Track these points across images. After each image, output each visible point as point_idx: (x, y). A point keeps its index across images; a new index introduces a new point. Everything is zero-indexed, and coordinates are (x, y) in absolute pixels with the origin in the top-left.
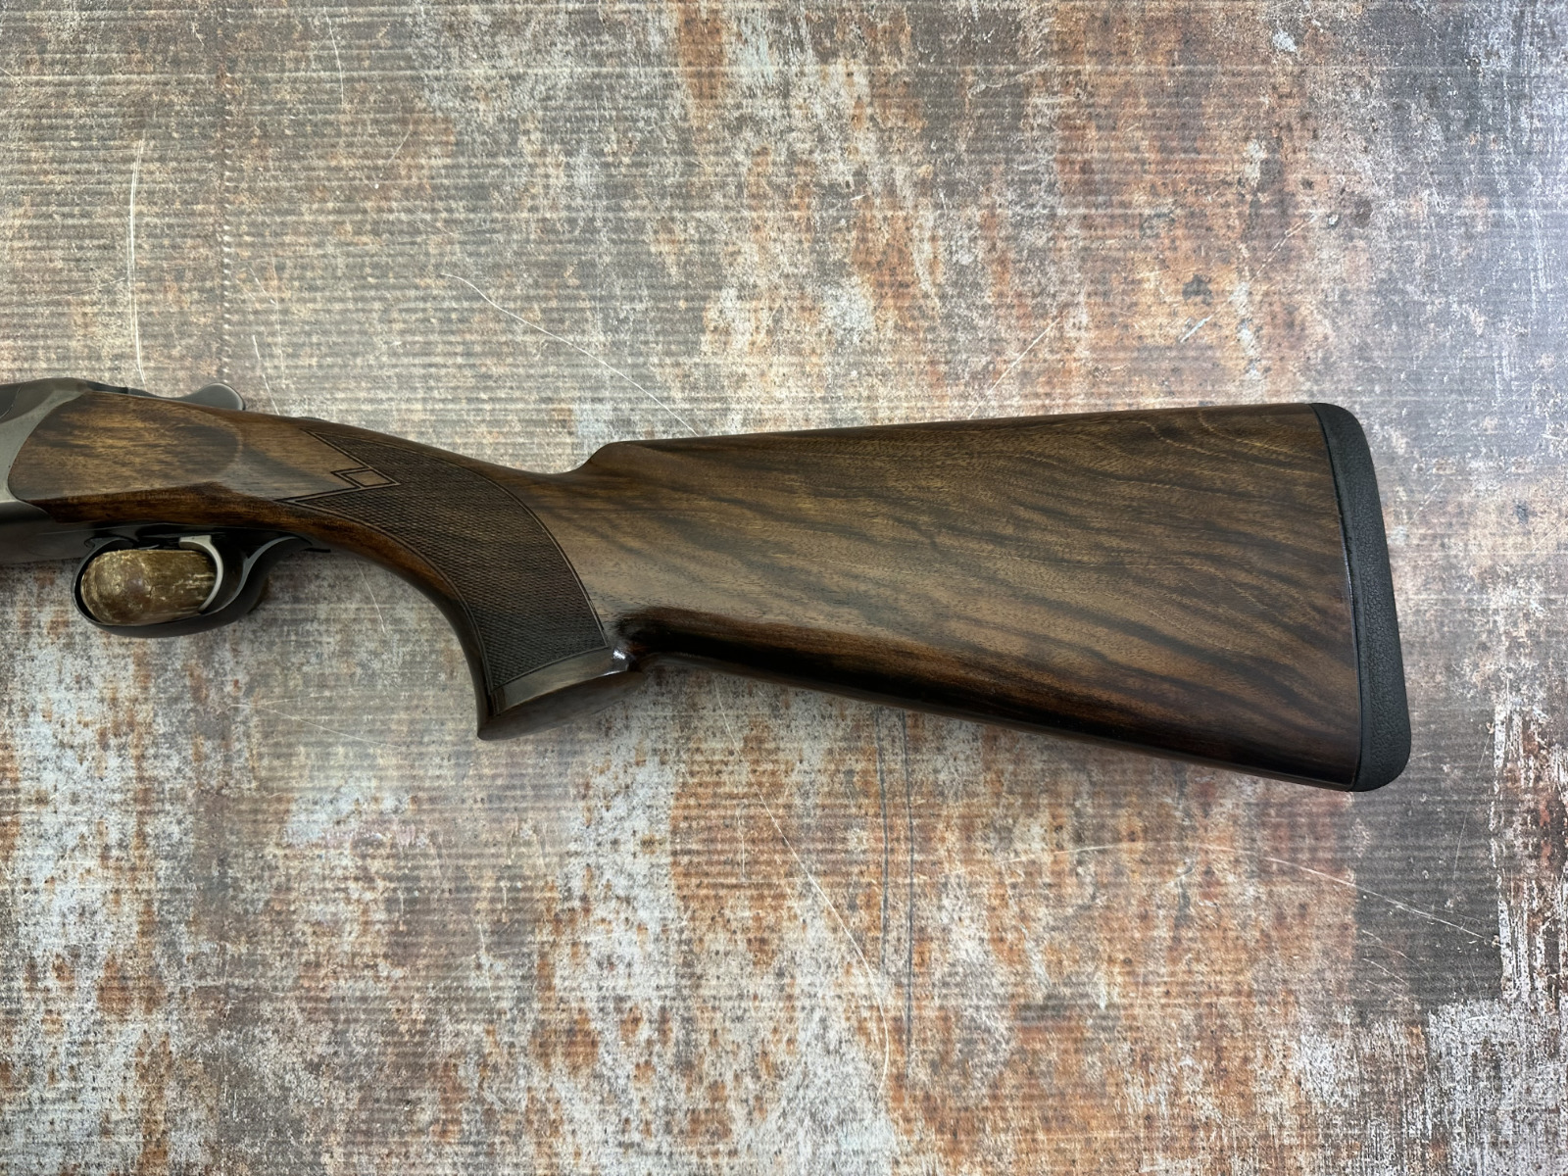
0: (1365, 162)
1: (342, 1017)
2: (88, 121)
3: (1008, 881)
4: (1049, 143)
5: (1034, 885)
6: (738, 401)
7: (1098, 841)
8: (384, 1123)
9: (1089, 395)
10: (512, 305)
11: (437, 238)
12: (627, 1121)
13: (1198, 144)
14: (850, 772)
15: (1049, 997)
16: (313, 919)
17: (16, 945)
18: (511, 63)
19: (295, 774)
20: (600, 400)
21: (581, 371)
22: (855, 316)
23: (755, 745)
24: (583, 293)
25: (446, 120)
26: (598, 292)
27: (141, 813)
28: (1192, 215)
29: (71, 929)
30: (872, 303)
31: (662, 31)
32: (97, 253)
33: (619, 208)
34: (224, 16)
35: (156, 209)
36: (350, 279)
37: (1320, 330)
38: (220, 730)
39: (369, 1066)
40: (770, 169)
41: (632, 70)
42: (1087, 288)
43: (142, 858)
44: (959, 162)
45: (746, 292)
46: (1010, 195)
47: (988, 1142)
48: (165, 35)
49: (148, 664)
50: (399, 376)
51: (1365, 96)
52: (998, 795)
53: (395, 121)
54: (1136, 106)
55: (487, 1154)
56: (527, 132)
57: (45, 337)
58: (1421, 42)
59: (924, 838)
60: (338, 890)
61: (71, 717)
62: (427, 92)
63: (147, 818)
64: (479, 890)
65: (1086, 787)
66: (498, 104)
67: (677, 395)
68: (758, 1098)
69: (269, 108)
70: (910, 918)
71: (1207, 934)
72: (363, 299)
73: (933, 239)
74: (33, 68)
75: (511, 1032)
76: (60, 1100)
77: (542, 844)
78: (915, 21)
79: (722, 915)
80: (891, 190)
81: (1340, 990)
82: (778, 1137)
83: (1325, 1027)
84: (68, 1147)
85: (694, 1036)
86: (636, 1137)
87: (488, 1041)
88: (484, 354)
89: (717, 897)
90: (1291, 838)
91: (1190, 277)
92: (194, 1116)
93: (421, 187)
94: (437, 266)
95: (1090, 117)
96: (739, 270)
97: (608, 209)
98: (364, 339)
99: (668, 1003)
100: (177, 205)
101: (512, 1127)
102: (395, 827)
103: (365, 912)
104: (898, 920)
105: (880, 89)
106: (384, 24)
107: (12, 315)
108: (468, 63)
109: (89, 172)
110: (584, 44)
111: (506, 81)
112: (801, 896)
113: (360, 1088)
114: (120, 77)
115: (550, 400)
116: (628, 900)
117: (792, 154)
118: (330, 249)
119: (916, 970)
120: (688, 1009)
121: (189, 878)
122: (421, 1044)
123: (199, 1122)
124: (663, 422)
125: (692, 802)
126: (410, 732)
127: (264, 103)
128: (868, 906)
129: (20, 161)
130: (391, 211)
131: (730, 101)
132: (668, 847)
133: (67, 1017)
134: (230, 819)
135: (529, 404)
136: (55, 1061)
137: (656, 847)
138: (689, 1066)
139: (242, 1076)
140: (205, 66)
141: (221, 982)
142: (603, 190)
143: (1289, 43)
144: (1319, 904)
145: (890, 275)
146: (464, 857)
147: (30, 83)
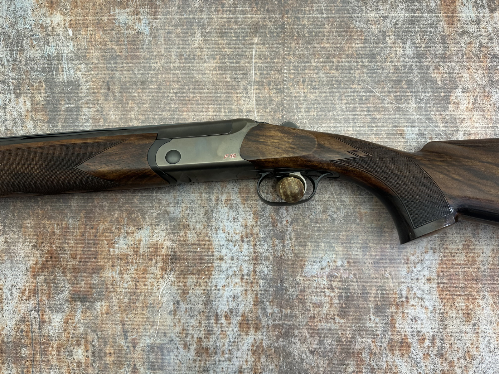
1: (322, 335)
2: (238, 31)
6: (462, 127)
8: (336, 372)
10: (384, 94)
11: (358, 72)
12: (420, 373)
16: (313, 302)
17: (212, 308)
18: (383, 12)
19: (307, 252)
20: (414, 127)
21: (407, 117)
23: (467, 247)
24: (408, 90)
25: (361, 31)
26: (413, 90)
27: (254, 264)
29: (230, 303)
31: (435, 2)
32: (241, 76)
33: (421, 62)
35: (261, 61)
36: (328, 85)
38: (281, 237)
39: (331, 352)
40: (473, 49)
41: (425, 15)
43: (254, 279)
45: (465, 90)
48: (264, 2)
49: (257, 214)
50: (344, 118)
53: (343, 31)
56: (389, 36)
57: (224, 104)
60: (322, 292)
61: (231, 231)
62: (354, 21)
63: (256, 266)
66: (379, 26)
67: (441, 125)
68: (465, 366)
69: (300, 26)
72: (332, 92)
74: (220, 13)
75: (381, 342)
76: (225, 361)
77: (392, 279)
79: (454, 305)
85: (444, 345)
87: (372, 344)
88: (374, 111)
89: (452, 298)
92: (271, 368)
93: (352, 54)
94: (358, 81)
97: (417, 62)
98: (333, 106)
99: (435, 334)
100: (269, 60)
102: (341, 271)
103: (331, 300)
107: (213, 97)
108: (368, 12)
109: (239, 48)
111: (382, 18)
112: (482, 299)
113: (328, 360)
114: (249, 16)
115: (396, 126)
116: (422, 299)
117: (481, 44)
118: (321, 75)
120: (442, 336)
121: (270, 286)
122: (349, 345)
123: (272, 369)
124: (436, 134)
125: (444, 266)
126: (347, 239)
127: (298, 25)
129: (215, 44)
130: (342, 62)
131: (459, 26)
132: (436, 281)
133: (228, 333)
134: (284, 267)
135: (389, 128)
136: (224, 348)
137: (432, 281)
138: (442, 355)
139: (287, 354)
140: (278, 12)
141: (281, 322)
142: (415, 56)
146: (365, 282)
147: (219, 18)
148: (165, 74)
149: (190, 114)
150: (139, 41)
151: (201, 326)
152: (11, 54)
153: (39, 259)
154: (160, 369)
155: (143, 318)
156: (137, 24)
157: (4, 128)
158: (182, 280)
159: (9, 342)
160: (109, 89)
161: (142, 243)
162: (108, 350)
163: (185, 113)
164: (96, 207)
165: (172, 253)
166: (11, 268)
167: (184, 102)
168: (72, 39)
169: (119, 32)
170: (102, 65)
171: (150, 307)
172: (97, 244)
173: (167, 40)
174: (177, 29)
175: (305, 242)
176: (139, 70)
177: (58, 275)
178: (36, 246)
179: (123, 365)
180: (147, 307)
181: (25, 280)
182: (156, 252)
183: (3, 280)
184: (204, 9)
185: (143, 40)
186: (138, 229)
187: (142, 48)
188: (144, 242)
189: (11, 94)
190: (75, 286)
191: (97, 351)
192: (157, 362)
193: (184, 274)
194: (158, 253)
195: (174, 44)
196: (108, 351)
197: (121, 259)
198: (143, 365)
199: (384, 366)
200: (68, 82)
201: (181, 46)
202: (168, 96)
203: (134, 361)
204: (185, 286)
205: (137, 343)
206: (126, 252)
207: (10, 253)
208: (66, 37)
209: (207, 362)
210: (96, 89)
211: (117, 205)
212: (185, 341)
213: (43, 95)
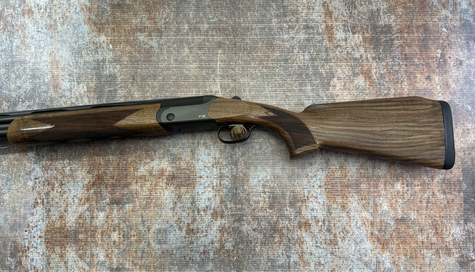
0: (461, 53)
1: (260, 220)
3: (393, 194)
4: (398, 50)
5: (399, 195)
7: (411, 186)
8: (268, 241)
10: (292, 82)
11: (278, 69)
12: (317, 241)
13: (428, 50)
14: (361, 173)
15: (402, 217)
16: (254, 200)
17: (195, 205)
18: (292, 35)
19: (250, 172)
20: (310, 100)
21: (306, 94)
22: (361, 83)
23: (341, 167)
24: (306, 79)
25: (279, 46)
26: (309, 79)
28: (427, 64)
29: (206, 202)
30: (364, 80)
31: (322, 29)
32: (212, 72)
33: (314, 63)
34: (236, 26)
35: (223, 63)
36: (261, 77)
37: (453, 86)
38: (236, 164)
39: (265, 230)
40: (343, 55)
41: (316, 36)
42: (406, 78)
43: (220, 188)
44: (380, 54)
45: (339, 79)
46: (391, 60)
47: (390, 247)
48: (224, 29)
49: (222, 151)
50: (270, 96)
51: (461, 40)
52: (391, 177)
53: (269, 46)
54: (415, 42)
55: (289, 248)
56: (295, 48)
57: (202, 88)
59: (376, 186)
60: (259, 195)
61: (207, 161)
62: (276, 41)
63: (221, 181)
65: (409, 176)
66: (290, 43)
67: (325, 98)
68: (343, 237)
70: (374, 202)
71: (433, 205)
72: (263, 81)
73: (376, 68)
74: (199, 36)
75: (294, 223)
76: (203, 237)
77: (299, 186)
78: (371, 26)
79: (335, 201)
80: (367, 59)
81: (461, 217)
82: (348, 245)
83: (458, 224)
84: (205, 246)
85: (330, 224)
86: (319, 245)
88: (287, 91)
89: (334, 197)
90: (450, 186)
91: (427, 76)
92: (230, 240)
93: (275, 59)
94: (278, 75)
95: (406, 45)
96: (337, 74)
97: (311, 63)
98: (264, 89)
99: (325, 218)
100: (227, 63)
101: (294, 242)
102: (270, 183)
103: (264, 199)
104: (371, 202)
105: (365, 39)
106: (267, 27)
107: (195, 84)
108: (284, 35)
109: (210, 56)
111: (291, 38)
112: (352, 197)
113: (263, 234)
114: (216, 37)
115: (300, 100)
116: (316, 197)
117: (348, 52)
118: (257, 71)
119: (375, 212)
120: (329, 219)
121: (229, 192)
122: (275, 225)
125: (329, 178)
126: (273, 164)
127: (244, 43)
128: (365, 199)
129: (196, 54)
130: (269, 64)
131: (335, 42)
132: (324, 187)
133: (205, 220)
134: (238, 181)
135: (295, 101)
136: (203, 229)
137: (322, 187)
138: (329, 230)
139: (240, 231)
140: (232, 36)
141: (236, 213)
142: (310, 60)
143: (445, 30)
144: (456, 199)
145: (367, 75)
146: (284, 188)
147: (198, 39)
148: (167, 71)
149: (182, 93)
150: (152, 51)
151: (189, 216)
152: (75, 59)
153: (91, 179)
154: (164, 243)
155: (154, 213)
156: (150, 42)
157: (70, 102)
158: (178, 190)
159: (71, 231)
160: (134, 79)
162: (133, 233)
163: (179, 93)
164: (127, 148)
165: (172, 174)
166: (74, 185)
167: (179, 87)
168: (112, 50)
169: (140, 47)
170: (130, 65)
171: (159, 206)
172: (127, 170)
173: (168, 51)
174: (174, 45)
175: (249, 167)
176: (152, 69)
177: (103, 189)
178: (89, 172)
179: (142, 242)
180: (157, 206)
181: (82, 193)
182: (162, 173)
183: (69, 192)
184: (190, 34)
185: (154, 51)
186: (152, 160)
187: (154, 56)
188: (155, 168)
189: (74, 82)
190: (113, 195)
191: (126, 234)
192: (163, 239)
193: (179, 186)
194: (164, 174)
195: (173, 54)
197: (142, 178)
198: (154, 241)
199: (296, 237)
200: (109, 75)
201: (176, 55)
202: (169, 84)
203: (149, 239)
204: (179, 193)
205: (151, 228)
206: (144, 174)
207: (73, 176)
208: (108, 49)
209: (193, 238)
210: (126, 79)
211: (139, 146)
212: (179, 226)
213: (94, 83)
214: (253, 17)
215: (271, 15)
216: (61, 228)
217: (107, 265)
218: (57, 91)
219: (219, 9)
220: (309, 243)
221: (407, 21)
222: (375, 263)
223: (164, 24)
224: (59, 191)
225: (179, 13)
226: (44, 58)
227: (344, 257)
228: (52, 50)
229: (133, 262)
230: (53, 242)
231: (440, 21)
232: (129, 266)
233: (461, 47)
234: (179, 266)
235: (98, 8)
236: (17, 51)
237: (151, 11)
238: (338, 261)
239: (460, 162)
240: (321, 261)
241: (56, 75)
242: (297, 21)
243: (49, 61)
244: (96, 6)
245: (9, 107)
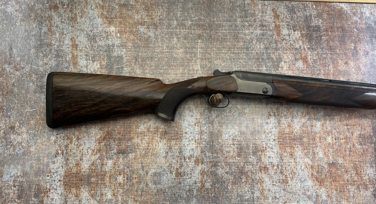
0: (367, 46)
1: (231, 165)
2: (192, 37)
3: (326, 146)
4: (325, 43)
5: (330, 146)
7: (338, 140)
8: (237, 181)
9: (333, 77)
10: (253, 64)
11: (242, 55)
12: (273, 181)
13: (345, 44)
14: (303, 130)
15: (332, 162)
16: (226, 151)
17: (182, 154)
18: (251, 31)
19: (223, 129)
22: (300, 66)
23: (289, 126)
24: (262, 62)
25: (243, 38)
26: (264, 62)
27: (201, 135)
28: (345, 53)
29: (190, 152)
30: (303, 64)
31: (272, 27)
32: (194, 56)
33: (267, 51)
34: (211, 23)
35: (202, 50)
36: (230, 60)
37: (363, 69)
38: (212, 123)
39: (235, 173)
40: (288, 46)
41: (268, 32)
42: (332, 63)
43: (201, 141)
45: (285, 62)
46: (320, 50)
47: (325, 184)
48: (203, 25)
49: (202, 113)
51: (367, 38)
52: (324, 133)
53: (235, 38)
54: (336, 38)
56: (254, 40)
58: (373, 31)
59: (314, 140)
60: (230, 146)
61: (190, 121)
62: (240, 34)
64: (250, 146)
66: (250, 36)
68: (292, 177)
70: (313, 151)
71: (354, 153)
72: (232, 63)
73: (310, 55)
74: (184, 29)
75: (256, 168)
76: (189, 178)
77: (259, 140)
78: (306, 26)
79: (286, 151)
80: (304, 49)
81: (373, 161)
82: (295, 183)
83: (371, 167)
84: (190, 186)
85: (282, 168)
86: (275, 183)
87: (252, 169)
89: (285, 148)
90: (364, 139)
91: (345, 62)
93: (239, 47)
94: (242, 58)
95: (330, 40)
96: (284, 59)
97: (266, 51)
99: (278, 163)
100: (205, 49)
101: (256, 182)
102: (238, 137)
103: (234, 149)
104: (311, 151)
105: (302, 35)
106: (234, 25)
107: (182, 64)
108: (245, 30)
109: (192, 44)
110: (261, 28)
111: (251, 33)
112: (297, 148)
113: (234, 176)
114: (196, 31)
116: (272, 148)
117: (291, 44)
118: (227, 56)
119: (314, 158)
120: (281, 164)
121: (208, 144)
122: (242, 169)
123: (209, 182)
125: (280, 134)
126: (239, 124)
127: (217, 35)
128: (307, 149)
129: (182, 42)
130: (235, 51)
131: (282, 36)
132: (277, 141)
133: (190, 165)
134: (214, 136)
136: (188, 172)
137: (276, 141)
138: (282, 172)
139: (216, 174)
140: (208, 30)
141: (213, 160)
142: (265, 48)
143: (356, 31)
144: (369, 149)
145: (305, 60)
146: (248, 141)
147: (184, 31)
148: (161, 54)
149: (172, 71)
150: (150, 40)
151: (177, 163)
152: (91, 43)
153: (102, 135)
154: (159, 184)
155: (151, 160)
156: (148, 33)
158: (169, 142)
159: (85, 175)
160: (136, 60)
161: (151, 126)
163: (170, 71)
165: (165, 131)
166: (88, 139)
167: (170, 66)
168: (119, 38)
169: (141, 36)
170: (133, 50)
171: (155, 155)
172: (130, 127)
173: (162, 40)
174: (166, 35)
175: (222, 125)
176: (150, 52)
177: (111, 142)
178: (101, 129)
179: (141, 183)
180: (153, 155)
181: (95, 145)
183: (84, 145)
184: (178, 28)
185: (151, 40)
186: (150, 120)
187: (151, 43)
188: (152, 126)
189: (90, 61)
190: (120, 147)
191: (129, 177)
192: (158, 181)
193: (170, 140)
194: (158, 131)
195: (165, 42)
196: (134, 177)
197: (142, 134)
198: (151, 183)
199: (258, 178)
200: (117, 56)
201: (168, 43)
202: (163, 64)
203: (147, 181)
204: (170, 145)
205: (148, 172)
206: (144, 130)
207: (88, 133)
208: (116, 37)
209: (181, 180)
210: (131, 60)
212: (170, 170)
213: (105, 62)
214: (223, 17)
215: (236, 16)
216: (77, 173)
217: (113, 202)
218: (76, 67)
219: (199, 10)
220: (268, 183)
221: (330, 24)
222: (315, 196)
223: (159, 20)
224: (76, 144)
225: (170, 12)
226: (66, 42)
227: (293, 192)
228: (73, 36)
229: (135, 199)
230: (70, 185)
231: (352, 24)
232: (131, 202)
233: (367, 42)
234: (170, 201)
235: (109, 6)
236: (44, 36)
237: (149, 10)
238: (288, 195)
239: (370, 123)
240: (277, 196)
241: (75, 55)
242: (255, 21)
243: (70, 44)
244: (107, 5)
245: (37, 79)
